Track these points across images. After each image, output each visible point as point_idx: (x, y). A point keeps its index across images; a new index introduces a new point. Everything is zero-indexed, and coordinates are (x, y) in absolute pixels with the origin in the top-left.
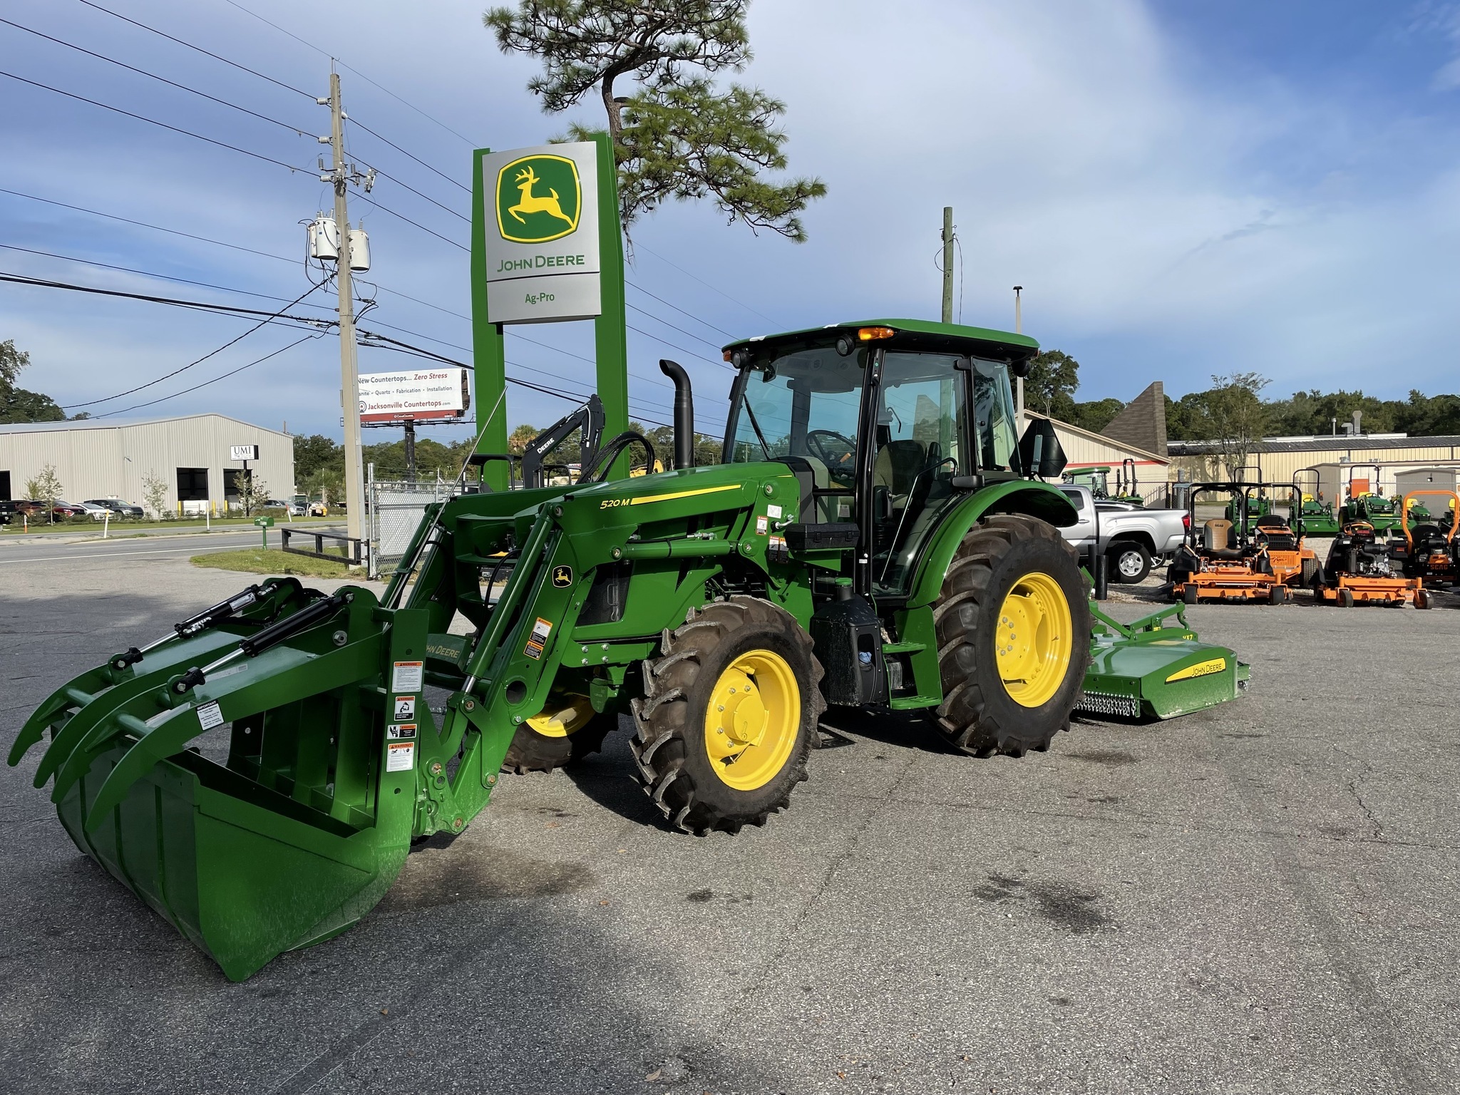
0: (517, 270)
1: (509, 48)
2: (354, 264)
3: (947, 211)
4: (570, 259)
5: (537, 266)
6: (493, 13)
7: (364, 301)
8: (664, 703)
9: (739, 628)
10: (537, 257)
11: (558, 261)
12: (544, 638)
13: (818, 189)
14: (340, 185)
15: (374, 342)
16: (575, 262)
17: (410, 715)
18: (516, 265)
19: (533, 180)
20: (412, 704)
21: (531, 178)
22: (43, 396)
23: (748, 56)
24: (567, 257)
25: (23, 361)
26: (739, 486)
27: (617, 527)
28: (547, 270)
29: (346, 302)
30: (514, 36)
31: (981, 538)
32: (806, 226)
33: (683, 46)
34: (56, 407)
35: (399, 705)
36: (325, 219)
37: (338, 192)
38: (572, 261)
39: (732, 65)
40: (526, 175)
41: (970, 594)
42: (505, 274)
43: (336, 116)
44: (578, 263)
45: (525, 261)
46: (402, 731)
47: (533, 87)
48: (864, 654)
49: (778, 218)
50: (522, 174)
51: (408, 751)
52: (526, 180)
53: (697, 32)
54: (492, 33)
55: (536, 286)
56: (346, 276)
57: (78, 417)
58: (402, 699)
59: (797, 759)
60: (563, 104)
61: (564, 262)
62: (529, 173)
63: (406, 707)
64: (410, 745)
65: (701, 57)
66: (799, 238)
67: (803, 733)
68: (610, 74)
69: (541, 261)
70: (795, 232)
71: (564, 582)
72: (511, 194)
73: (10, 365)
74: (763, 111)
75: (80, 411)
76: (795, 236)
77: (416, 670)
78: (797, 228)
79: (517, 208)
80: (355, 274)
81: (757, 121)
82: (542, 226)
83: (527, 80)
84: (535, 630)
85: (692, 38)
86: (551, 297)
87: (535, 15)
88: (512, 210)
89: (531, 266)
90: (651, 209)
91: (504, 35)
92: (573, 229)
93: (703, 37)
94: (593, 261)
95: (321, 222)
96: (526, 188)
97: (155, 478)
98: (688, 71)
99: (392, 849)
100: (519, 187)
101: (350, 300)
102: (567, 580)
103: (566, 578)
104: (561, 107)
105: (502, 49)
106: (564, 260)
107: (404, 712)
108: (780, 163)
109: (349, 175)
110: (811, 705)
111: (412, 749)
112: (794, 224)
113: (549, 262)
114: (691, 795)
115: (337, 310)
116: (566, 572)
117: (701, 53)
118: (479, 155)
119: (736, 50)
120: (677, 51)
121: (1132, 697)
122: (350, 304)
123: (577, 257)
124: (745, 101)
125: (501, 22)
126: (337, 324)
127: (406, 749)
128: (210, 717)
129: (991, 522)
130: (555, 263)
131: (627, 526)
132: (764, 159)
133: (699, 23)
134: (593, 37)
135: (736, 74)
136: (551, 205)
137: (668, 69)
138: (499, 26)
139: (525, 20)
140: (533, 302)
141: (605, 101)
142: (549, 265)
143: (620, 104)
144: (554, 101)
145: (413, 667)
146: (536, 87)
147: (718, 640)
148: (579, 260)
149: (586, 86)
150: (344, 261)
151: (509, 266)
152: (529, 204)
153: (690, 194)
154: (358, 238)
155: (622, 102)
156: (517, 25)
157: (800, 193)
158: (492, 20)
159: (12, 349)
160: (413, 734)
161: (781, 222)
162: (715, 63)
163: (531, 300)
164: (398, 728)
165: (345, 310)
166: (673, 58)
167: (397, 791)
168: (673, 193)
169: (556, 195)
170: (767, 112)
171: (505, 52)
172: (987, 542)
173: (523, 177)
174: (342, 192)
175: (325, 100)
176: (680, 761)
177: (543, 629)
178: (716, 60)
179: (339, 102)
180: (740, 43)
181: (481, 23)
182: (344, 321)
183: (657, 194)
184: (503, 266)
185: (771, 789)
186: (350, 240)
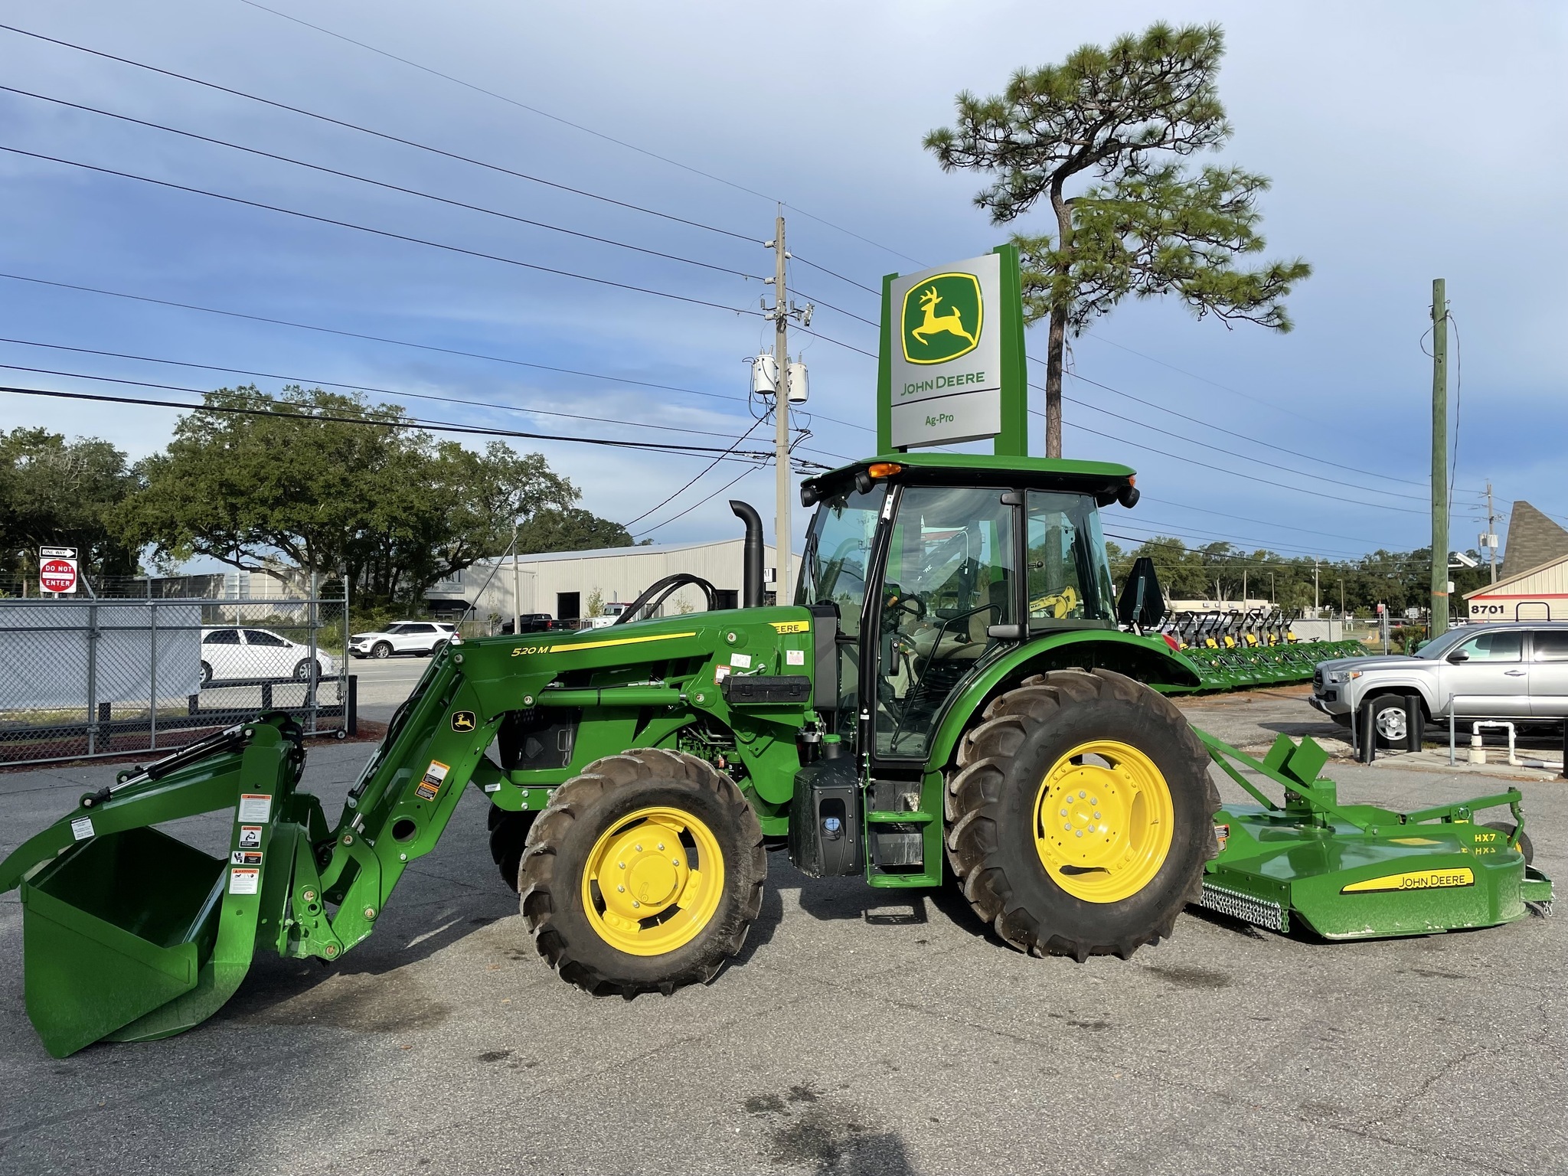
0: (920, 392)
1: (951, 167)
2: (792, 396)
3: (1438, 284)
4: (970, 378)
5: (938, 387)
6: (932, 136)
7: (801, 431)
8: (534, 855)
9: (631, 783)
10: (938, 378)
11: (958, 380)
12: (440, 781)
13: (1301, 270)
14: (781, 321)
15: (811, 470)
16: (975, 380)
17: (256, 844)
18: (918, 387)
19: (936, 300)
20: (258, 835)
21: (934, 297)
22: (618, 525)
23: (1227, 132)
24: (967, 375)
25: (577, 496)
26: (694, 634)
27: (528, 675)
28: (947, 390)
29: (782, 434)
30: (955, 155)
31: (1025, 697)
32: (1290, 314)
33: (1150, 133)
34: (627, 534)
35: (244, 834)
36: (764, 356)
37: (778, 329)
38: (972, 379)
39: (1208, 145)
40: (929, 295)
41: (990, 761)
42: (908, 398)
43: (780, 256)
44: (978, 381)
45: (926, 383)
46: (247, 859)
47: (978, 201)
48: (829, 821)
49: (1258, 307)
50: (926, 295)
51: (252, 876)
52: (930, 300)
53: (1162, 116)
54: (932, 154)
55: (936, 408)
56: (782, 409)
57: (644, 543)
58: (248, 829)
59: (716, 930)
60: (1011, 214)
61: (964, 381)
62: (932, 293)
63: (252, 836)
64: (255, 872)
65: (1170, 142)
66: (1284, 327)
67: (726, 901)
68: (1060, 175)
69: (941, 382)
70: (1277, 322)
71: (465, 727)
72: (915, 317)
73: (566, 499)
74: (1244, 190)
75: (645, 538)
76: (1278, 326)
77: (264, 803)
78: (1279, 316)
79: (920, 330)
80: (794, 406)
81: (1238, 202)
82: (945, 345)
83: (975, 194)
84: (429, 772)
85: (1158, 123)
86: (950, 418)
87: (976, 130)
88: (915, 333)
89: (931, 387)
90: (1105, 311)
91: (945, 154)
92: (974, 345)
93: (1170, 120)
94: (994, 377)
95: (760, 359)
96: (929, 309)
97: (684, 599)
98: (1155, 158)
99: (231, 965)
100: (923, 309)
101: (787, 429)
102: (469, 725)
103: (468, 723)
104: (1009, 217)
105: (944, 169)
106: (964, 378)
107: (249, 840)
108: (1257, 244)
109: (789, 311)
110: (738, 872)
111: (256, 876)
112: (1277, 312)
113: (949, 382)
114: (562, 952)
115: (774, 441)
116: (468, 717)
117: (1169, 137)
118: (887, 280)
119: (1212, 127)
120: (1144, 139)
121: (1277, 905)
122: (786, 435)
123: (978, 374)
124: (1219, 181)
125: (941, 143)
126: (774, 455)
127: (250, 874)
128: (81, 830)
129: (1050, 677)
130: (955, 382)
131: (543, 674)
132: (1235, 244)
133: (1162, 106)
134: (1045, 141)
135: (1214, 154)
136: (953, 324)
137: (1131, 159)
138: (938, 147)
139: (964, 136)
140: (933, 424)
141: (1054, 205)
142: (949, 385)
143: (1071, 205)
144: (1003, 212)
145: (261, 800)
146: (982, 201)
147: (601, 794)
148: (979, 377)
149: (1034, 192)
150: (782, 396)
151: (911, 389)
152: (932, 325)
153: (1154, 291)
154: (797, 370)
155: (1072, 203)
156: (958, 143)
157: (1279, 277)
158: (930, 142)
159: (568, 485)
160: (258, 861)
161: (1258, 312)
162: (1189, 145)
163: (931, 422)
164: (243, 854)
165: (781, 442)
166: (1136, 147)
167: (239, 913)
168: (1132, 292)
169: (957, 313)
170: (1248, 191)
171: (947, 172)
172: (1030, 701)
173: (927, 298)
174: (782, 329)
175: (771, 243)
176: (547, 916)
177: (438, 771)
178: (1188, 142)
179: (784, 243)
180: (1217, 119)
181: (921, 146)
182: (780, 452)
183: (1112, 295)
184: (906, 389)
185: (677, 956)
186: (790, 373)
